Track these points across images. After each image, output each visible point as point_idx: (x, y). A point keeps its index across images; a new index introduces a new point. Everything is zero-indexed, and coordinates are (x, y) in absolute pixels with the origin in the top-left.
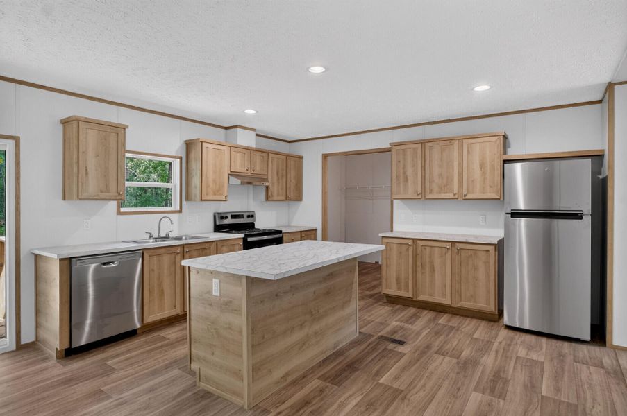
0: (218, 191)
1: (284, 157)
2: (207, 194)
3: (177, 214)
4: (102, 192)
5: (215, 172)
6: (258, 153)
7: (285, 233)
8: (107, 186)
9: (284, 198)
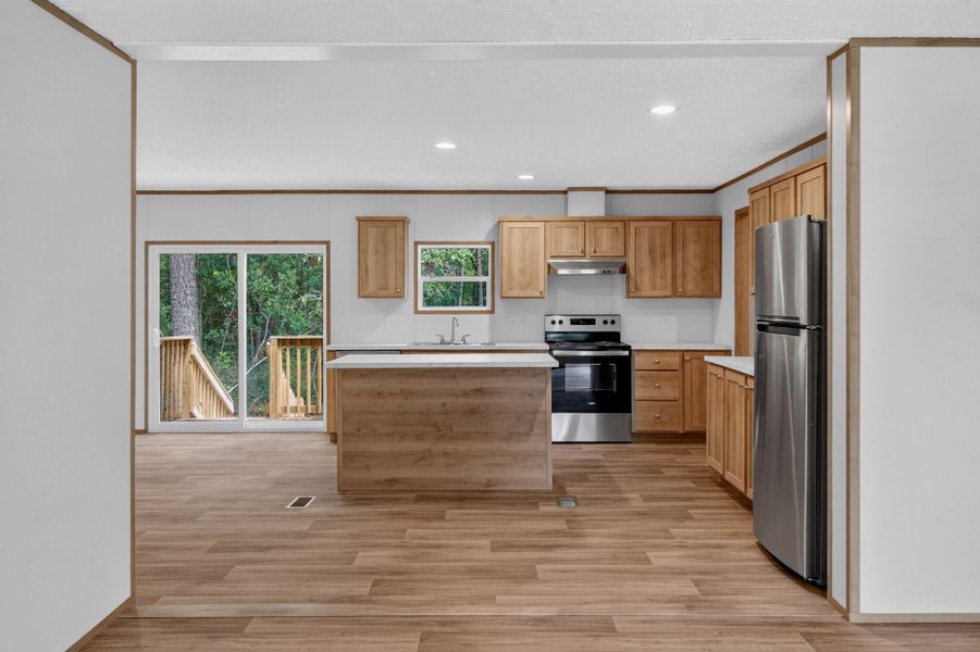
0: (528, 285)
1: (670, 223)
2: (510, 290)
3: (487, 316)
4: (381, 289)
5: (523, 260)
6: (604, 224)
7: (637, 351)
8: (386, 283)
9: (670, 294)
